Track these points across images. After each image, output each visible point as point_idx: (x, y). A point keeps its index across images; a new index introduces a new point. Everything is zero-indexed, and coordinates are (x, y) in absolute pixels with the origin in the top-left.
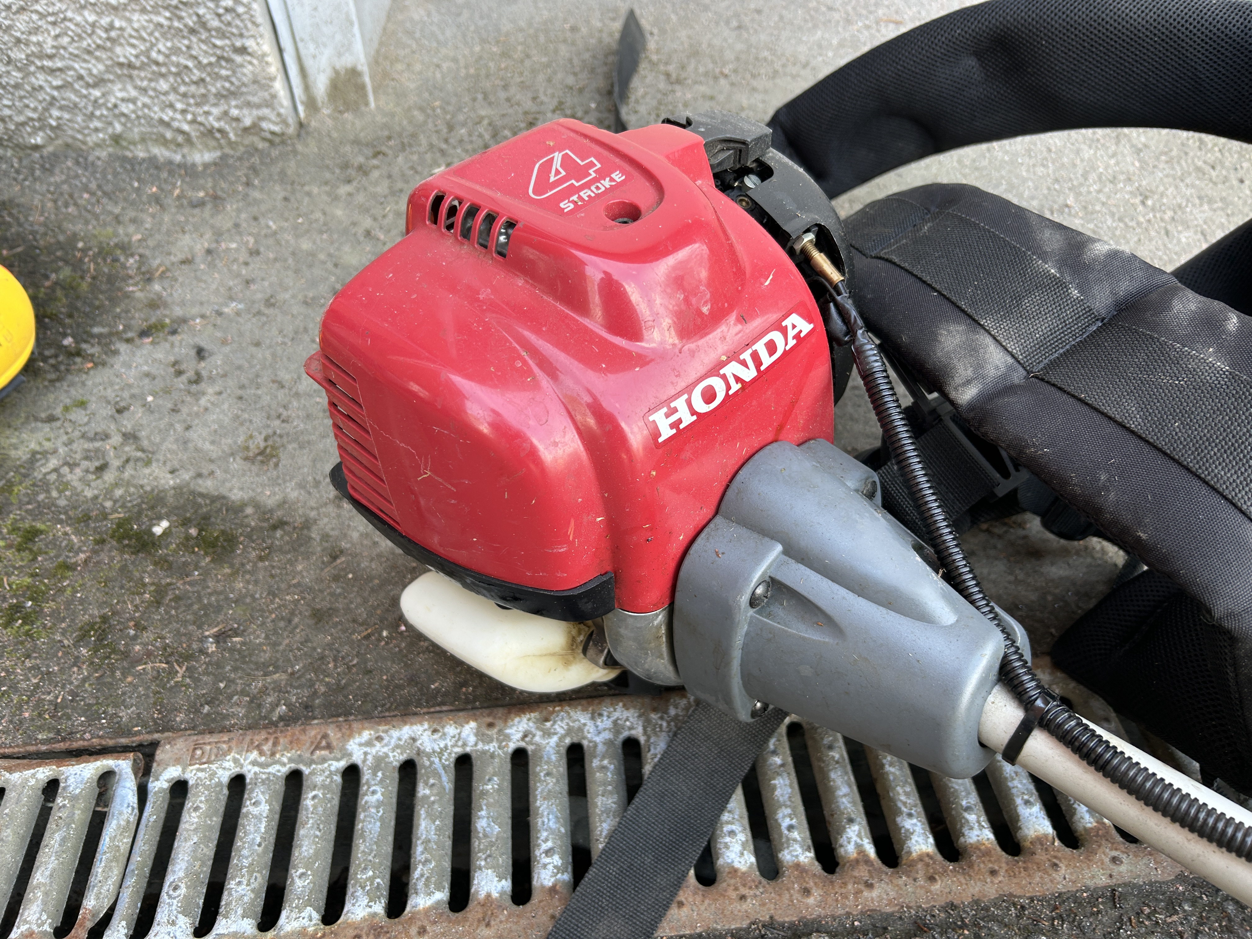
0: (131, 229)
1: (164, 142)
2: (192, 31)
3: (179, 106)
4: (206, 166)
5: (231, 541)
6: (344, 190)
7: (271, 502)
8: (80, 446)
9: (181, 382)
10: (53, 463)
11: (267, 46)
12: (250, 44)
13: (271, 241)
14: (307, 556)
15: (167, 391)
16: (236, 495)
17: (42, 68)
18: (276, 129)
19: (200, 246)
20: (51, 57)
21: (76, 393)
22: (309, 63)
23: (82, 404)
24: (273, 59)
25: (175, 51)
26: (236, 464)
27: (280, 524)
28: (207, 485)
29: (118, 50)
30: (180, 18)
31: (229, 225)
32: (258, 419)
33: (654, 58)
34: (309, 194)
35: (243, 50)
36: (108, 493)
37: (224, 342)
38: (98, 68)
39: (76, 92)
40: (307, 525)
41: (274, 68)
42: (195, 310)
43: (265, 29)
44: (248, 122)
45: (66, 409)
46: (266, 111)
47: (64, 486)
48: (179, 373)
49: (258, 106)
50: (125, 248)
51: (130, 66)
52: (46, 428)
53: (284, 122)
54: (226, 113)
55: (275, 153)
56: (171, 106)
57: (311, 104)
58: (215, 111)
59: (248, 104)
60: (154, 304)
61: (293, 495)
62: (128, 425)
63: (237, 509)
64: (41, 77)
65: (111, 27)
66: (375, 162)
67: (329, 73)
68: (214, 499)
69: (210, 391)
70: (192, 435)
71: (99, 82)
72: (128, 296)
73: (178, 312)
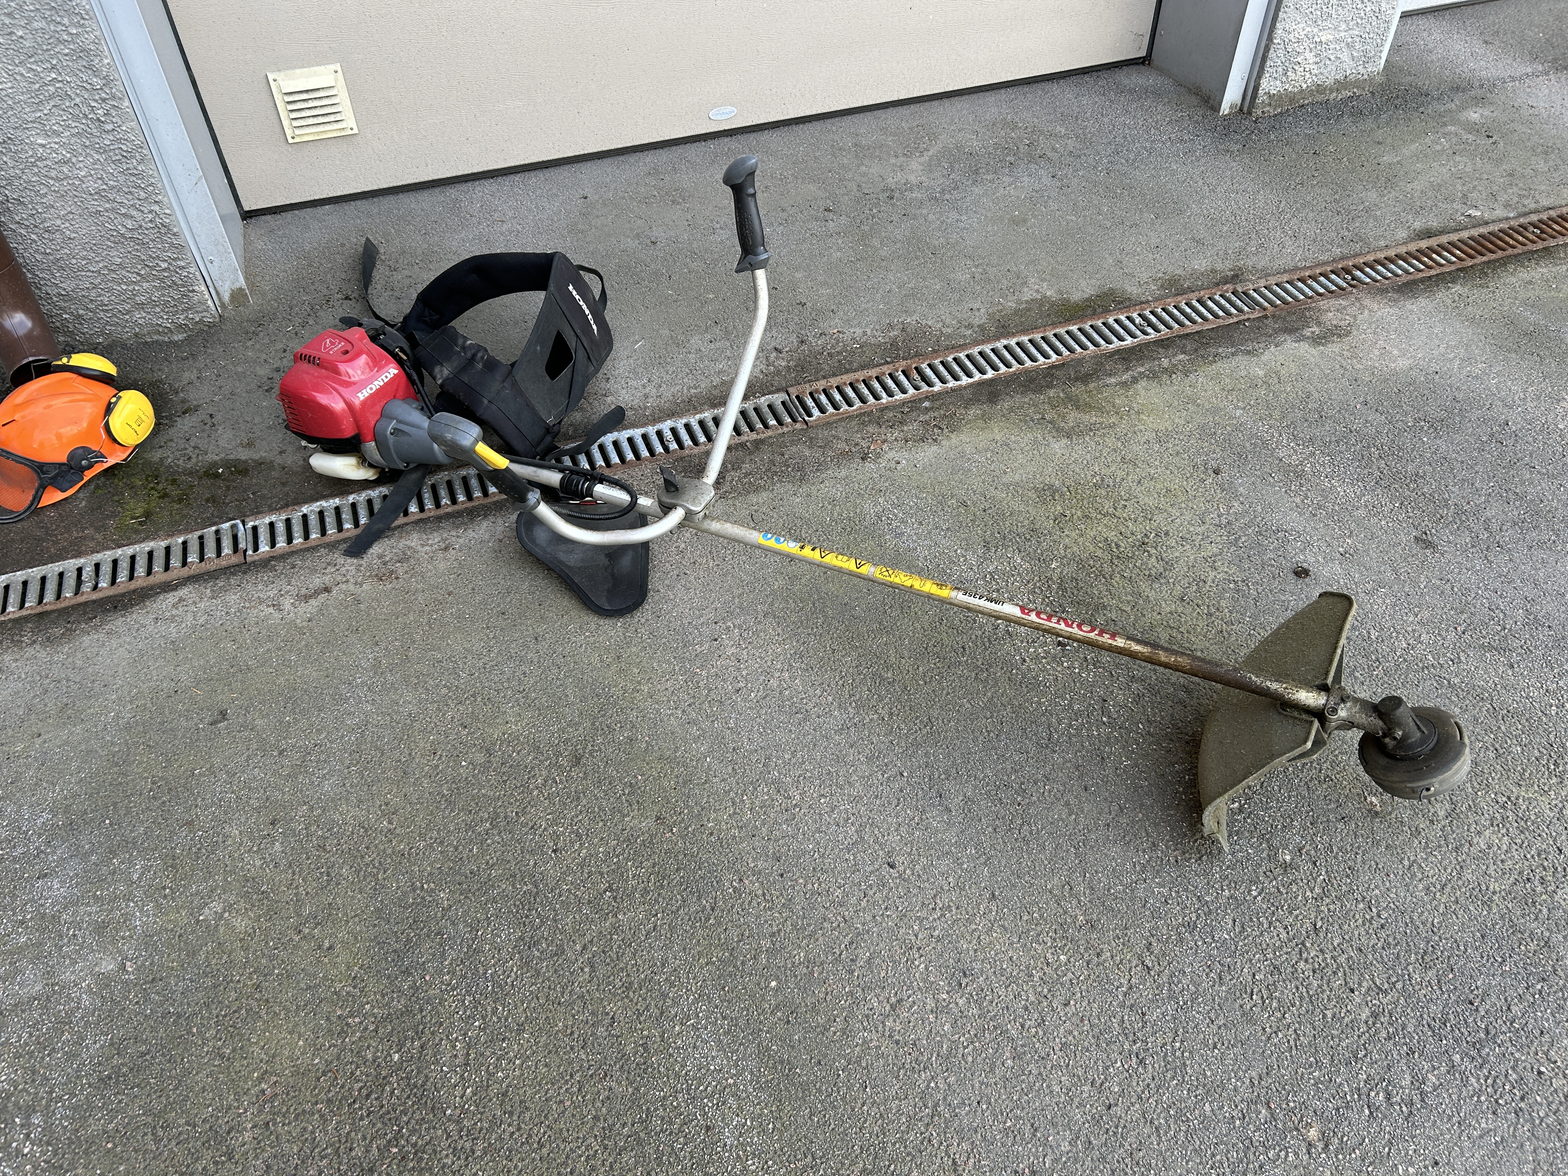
0: (160, 373)
1: (159, 333)
2: (170, 286)
3: (165, 317)
4: (182, 341)
5: (247, 470)
6: (249, 343)
7: (257, 458)
8: (178, 453)
9: (207, 427)
10: (170, 460)
11: (203, 288)
12: (196, 288)
13: (224, 370)
14: (274, 470)
15: (204, 431)
16: (243, 458)
17: (102, 310)
18: (211, 320)
19: (193, 377)
20: (106, 305)
21: (167, 437)
22: (220, 289)
23: (171, 440)
24: (206, 292)
25: (163, 295)
26: (240, 449)
27: (263, 463)
28: (232, 457)
29: (137, 298)
30: (164, 283)
31: (203, 366)
32: (243, 435)
33: (383, 257)
34: (234, 347)
35: (193, 291)
36: (196, 464)
37: (219, 411)
38: (128, 306)
39: (118, 318)
40: (272, 462)
41: (207, 296)
42: (202, 401)
43: (202, 281)
44: (197, 320)
45: (165, 443)
46: (205, 314)
47: (178, 466)
48: (206, 424)
49: (202, 312)
50: (161, 381)
51: (143, 304)
52: (161, 450)
53: (214, 317)
54: (187, 317)
55: (212, 331)
56: (162, 317)
57: (223, 305)
58: (182, 317)
59: (197, 312)
60: (183, 401)
61: (264, 455)
62: (192, 444)
63: (246, 462)
64: (102, 313)
65: (134, 289)
66: (260, 329)
67: (230, 291)
68: (236, 460)
69: (220, 428)
70: (218, 443)
71: (128, 312)
72: (171, 400)
73: (195, 403)
